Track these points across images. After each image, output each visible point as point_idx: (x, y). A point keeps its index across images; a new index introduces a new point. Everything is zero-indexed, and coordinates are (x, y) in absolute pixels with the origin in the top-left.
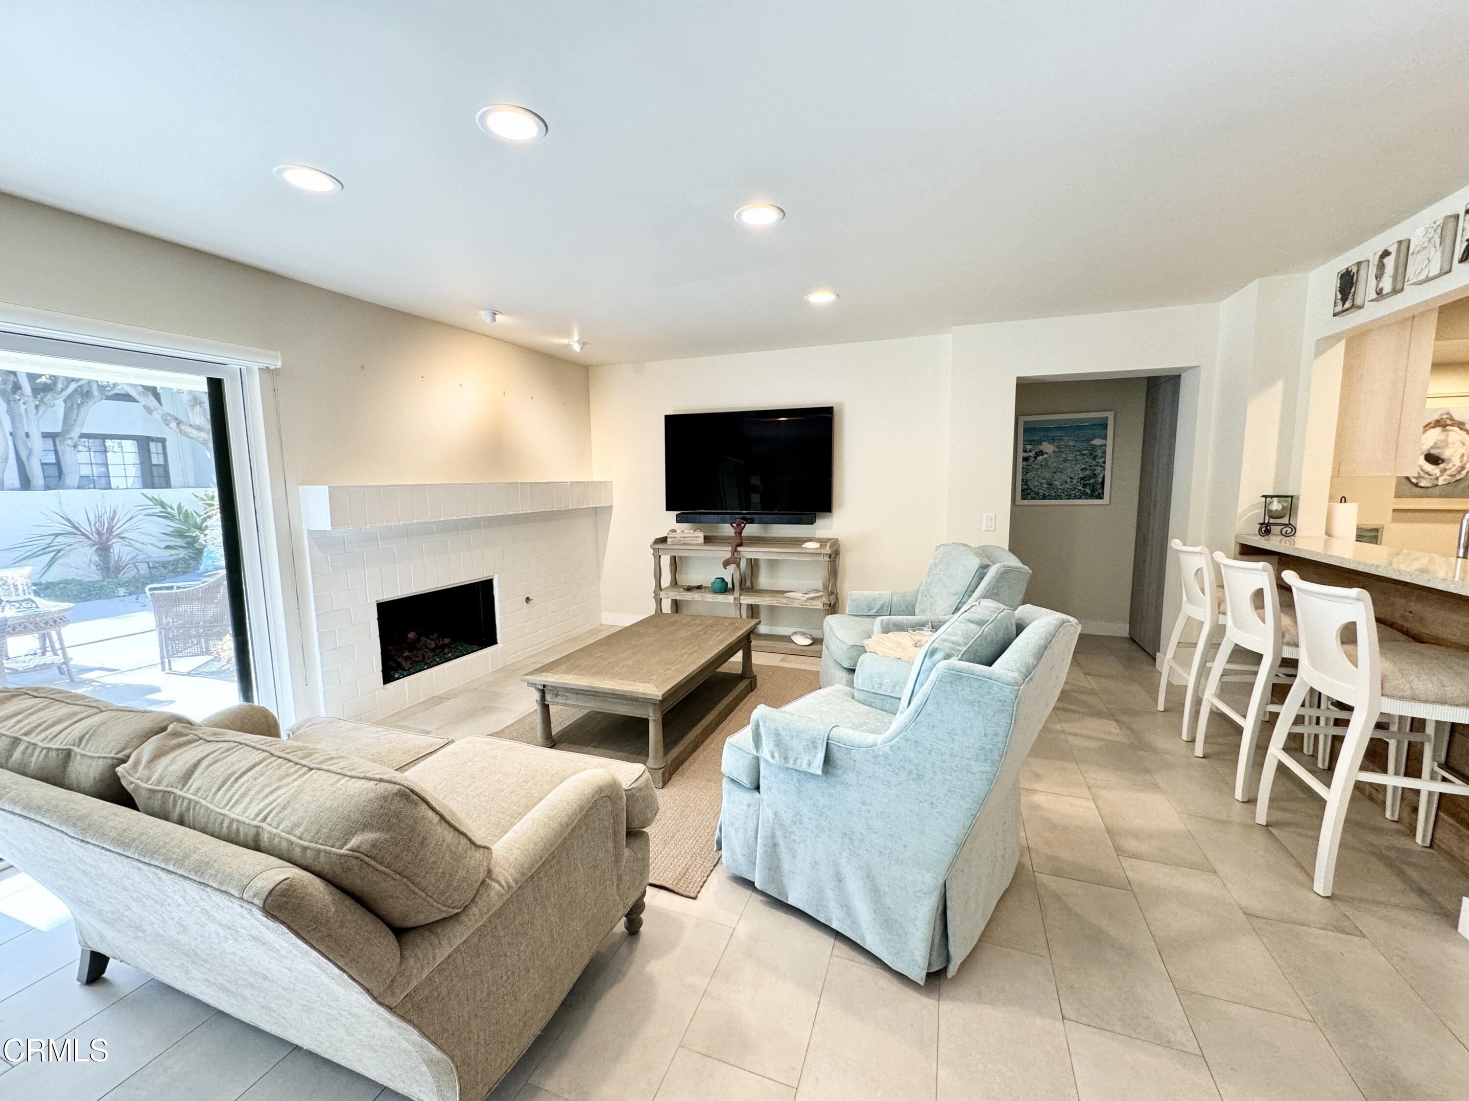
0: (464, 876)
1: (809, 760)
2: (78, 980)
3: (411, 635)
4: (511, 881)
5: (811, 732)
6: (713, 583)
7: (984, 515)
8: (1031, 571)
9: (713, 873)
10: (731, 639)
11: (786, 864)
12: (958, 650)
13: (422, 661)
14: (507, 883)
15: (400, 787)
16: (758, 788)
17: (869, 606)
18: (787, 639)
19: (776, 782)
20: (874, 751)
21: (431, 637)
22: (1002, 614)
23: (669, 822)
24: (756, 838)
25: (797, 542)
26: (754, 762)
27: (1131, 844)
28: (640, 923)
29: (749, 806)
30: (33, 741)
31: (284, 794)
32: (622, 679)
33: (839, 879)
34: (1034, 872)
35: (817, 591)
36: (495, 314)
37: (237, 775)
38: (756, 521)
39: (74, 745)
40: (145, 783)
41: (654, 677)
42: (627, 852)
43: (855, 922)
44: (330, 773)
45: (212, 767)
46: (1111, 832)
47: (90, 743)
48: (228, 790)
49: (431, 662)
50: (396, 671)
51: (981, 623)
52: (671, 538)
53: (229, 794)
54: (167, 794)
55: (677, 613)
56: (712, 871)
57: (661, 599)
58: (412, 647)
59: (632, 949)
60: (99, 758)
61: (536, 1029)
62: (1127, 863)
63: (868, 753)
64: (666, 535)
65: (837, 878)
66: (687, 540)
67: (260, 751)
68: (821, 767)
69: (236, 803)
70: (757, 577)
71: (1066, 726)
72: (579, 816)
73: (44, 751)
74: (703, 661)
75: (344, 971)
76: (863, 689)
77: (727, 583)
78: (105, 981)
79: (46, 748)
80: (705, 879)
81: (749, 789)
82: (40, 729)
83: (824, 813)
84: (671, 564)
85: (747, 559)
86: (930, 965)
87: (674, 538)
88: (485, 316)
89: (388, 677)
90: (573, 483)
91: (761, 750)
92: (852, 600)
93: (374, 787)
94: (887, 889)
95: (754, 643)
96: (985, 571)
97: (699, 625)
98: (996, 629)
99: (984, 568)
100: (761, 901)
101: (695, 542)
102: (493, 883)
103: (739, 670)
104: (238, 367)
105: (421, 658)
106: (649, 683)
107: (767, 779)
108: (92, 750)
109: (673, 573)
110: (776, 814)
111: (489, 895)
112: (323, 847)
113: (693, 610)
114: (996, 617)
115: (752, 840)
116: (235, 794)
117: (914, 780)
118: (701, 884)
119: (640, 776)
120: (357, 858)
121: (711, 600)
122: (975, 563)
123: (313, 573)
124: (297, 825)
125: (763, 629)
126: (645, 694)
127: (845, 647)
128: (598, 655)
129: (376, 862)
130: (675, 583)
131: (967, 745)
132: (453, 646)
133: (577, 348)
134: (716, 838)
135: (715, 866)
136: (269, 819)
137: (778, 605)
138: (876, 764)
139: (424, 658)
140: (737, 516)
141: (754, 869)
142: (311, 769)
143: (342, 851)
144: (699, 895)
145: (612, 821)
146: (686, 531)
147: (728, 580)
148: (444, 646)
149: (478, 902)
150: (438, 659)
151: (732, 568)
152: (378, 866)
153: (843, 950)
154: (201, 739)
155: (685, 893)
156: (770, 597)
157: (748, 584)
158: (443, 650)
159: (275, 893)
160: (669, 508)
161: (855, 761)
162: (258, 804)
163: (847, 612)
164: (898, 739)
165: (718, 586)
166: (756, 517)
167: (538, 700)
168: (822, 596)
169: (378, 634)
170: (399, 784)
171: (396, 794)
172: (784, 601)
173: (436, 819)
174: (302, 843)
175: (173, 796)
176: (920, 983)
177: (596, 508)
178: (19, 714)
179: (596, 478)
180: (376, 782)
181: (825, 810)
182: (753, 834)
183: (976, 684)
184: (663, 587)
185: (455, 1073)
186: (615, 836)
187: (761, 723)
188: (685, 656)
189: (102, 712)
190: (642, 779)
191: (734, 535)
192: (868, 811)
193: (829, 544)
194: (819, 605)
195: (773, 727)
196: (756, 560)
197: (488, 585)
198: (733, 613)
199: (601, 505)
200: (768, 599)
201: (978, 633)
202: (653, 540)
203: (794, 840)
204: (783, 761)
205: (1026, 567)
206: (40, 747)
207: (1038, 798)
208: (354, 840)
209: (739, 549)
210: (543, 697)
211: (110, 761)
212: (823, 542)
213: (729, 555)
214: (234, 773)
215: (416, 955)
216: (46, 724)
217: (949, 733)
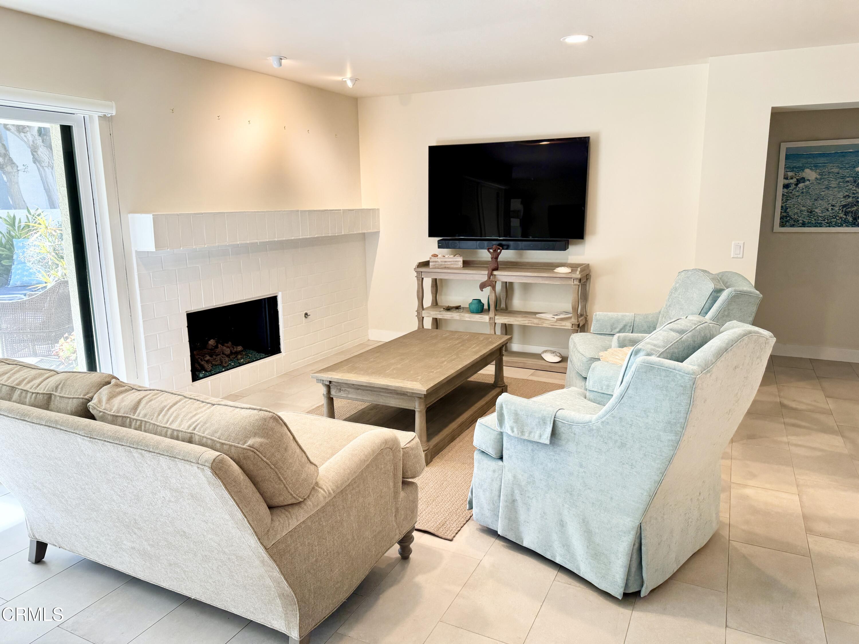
0: (305, 477)
1: (540, 433)
2: (29, 561)
3: (212, 342)
4: (330, 489)
5: (542, 412)
6: (470, 304)
7: (733, 242)
8: (761, 296)
9: (465, 526)
10: (485, 350)
11: (522, 516)
12: (658, 351)
13: (220, 365)
14: (328, 491)
15: (272, 414)
16: (501, 458)
17: (612, 326)
18: (538, 356)
19: (516, 452)
20: (590, 426)
21: (226, 345)
22: (701, 326)
23: (431, 490)
24: (500, 496)
25: (550, 267)
26: (499, 437)
27: (821, 527)
28: (410, 551)
29: (494, 471)
30: (25, 388)
31: (202, 416)
32: (393, 378)
33: (562, 524)
34: (729, 540)
35: (567, 313)
36: (281, 59)
37: (168, 407)
38: (511, 247)
39: (53, 391)
40: (110, 412)
41: (420, 377)
42: (402, 494)
43: (573, 557)
44: (227, 407)
45: (150, 403)
46: (805, 517)
47: (64, 389)
48: (165, 415)
49: (228, 366)
50: (200, 371)
51: (681, 332)
52: (433, 262)
53: (167, 417)
54: (124, 418)
55: (437, 328)
56: (464, 524)
57: (423, 318)
58: (212, 353)
59: (404, 568)
60: (74, 398)
61: (343, 597)
62: (811, 539)
63: (584, 427)
64: (428, 259)
65: (560, 524)
66: (448, 264)
67: (177, 395)
68: (549, 438)
69: (173, 421)
70: (511, 299)
71: (793, 439)
72: (372, 457)
73: (34, 395)
74: (460, 367)
75: (246, 517)
76: (593, 389)
77: (483, 304)
78: (44, 563)
79: (35, 393)
80: (459, 529)
81: (495, 458)
82: (25, 382)
83: (552, 475)
84: (432, 286)
85: (502, 282)
86: (627, 585)
87: (436, 262)
88: (273, 62)
89: (195, 378)
90: (345, 211)
91: (503, 427)
92: (597, 321)
93: (258, 413)
94: (597, 531)
95: (505, 358)
96: (718, 295)
97: (458, 339)
98: (693, 336)
99: (718, 292)
100: (502, 545)
101: (455, 266)
102: (320, 489)
103: (491, 381)
104: (83, 116)
105: (219, 362)
106: (416, 381)
107: (508, 449)
108: (67, 394)
109: (435, 296)
110: (515, 477)
111: (317, 495)
112: (233, 444)
113: (452, 327)
114: (696, 327)
115: (496, 498)
116: (170, 417)
117: (619, 447)
118: (456, 531)
119: (412, 440)
120: (252, 451)
121: (469, 320)
122: (710, 287)
123: (140, 287)
124: (216, 432)
125: (515, 347)
126: (413, 389)
127: (585, 360)
128: (372, 360)
129: (262, 455)
130: (435, 303)
131: (658, 420)
132: (244, 353)
133: (350, 84)
134: (468, 500)
135: (467, 521)
136: (197, 429)
137: (530, 325)
138: (590, 436)
139: (222, 362)
140: (494, 242)
141: (497, 521)
142: (214, 405)
143: (244, 447)
144: (455, 539)
145: (392, 467)
146: (446, 256)
147: (485, 301)
148: (237, 353)
149: (311, 499)
150: (233, 364)
151: (488, 290)
152: (263, 458)
153: (563, 578)
154: (133, 389)
155: (444, 537)
156: (523, 317)
157: (503, 305)
158: (236, 357)
159: (216, 461)
160: (432, 233)
161: (575, 434)
162: (187, 422)
163: (591, 331)
164: (607, 416)
165: (474, 307)
166: (511, 243)
167: (325, 394)
168: (570, 318)
169: (188, 340)
170: (272, 413)
171: (271, 418)
172: (536, 321)
173: (292, 438)
174: (221, 441)
175: (129, 419)
176: (619, 598)
177: (364, 234)
178: (7, 373)
179: (364, 207)
180: (258, 411)
181: (552, 473)
182: (497, 493)
183: (663, 374)
184: (425, 307)
185: (297, 605)
186: (395, 478)
187: (504, 406)
188: (445, 363)
189: (58, 374)
190: (414, 442)
191: (490, 259)
192: (585, 472)
193: (579, 269)
194: (568, 325)
195: (513, 408)
196: (511, 284)
197: (273, 301)
198: (488, 331)
199: (369, 231)
200: (520, 319)
201: (677, 339)
202: (416, 264)
203: (528, 497)
204: (520, 434)
205: (758, 292)
206: (31, 392)
207: (748, 491)
208: (250, 441)
209: (495, 273)
210: (329, 392)
211: (81, 400)
212: (574, 267)
213: (485, 278)
214: (165, 406)
215: (279, 521)
216: (27, 380)
217: (645, 411)
